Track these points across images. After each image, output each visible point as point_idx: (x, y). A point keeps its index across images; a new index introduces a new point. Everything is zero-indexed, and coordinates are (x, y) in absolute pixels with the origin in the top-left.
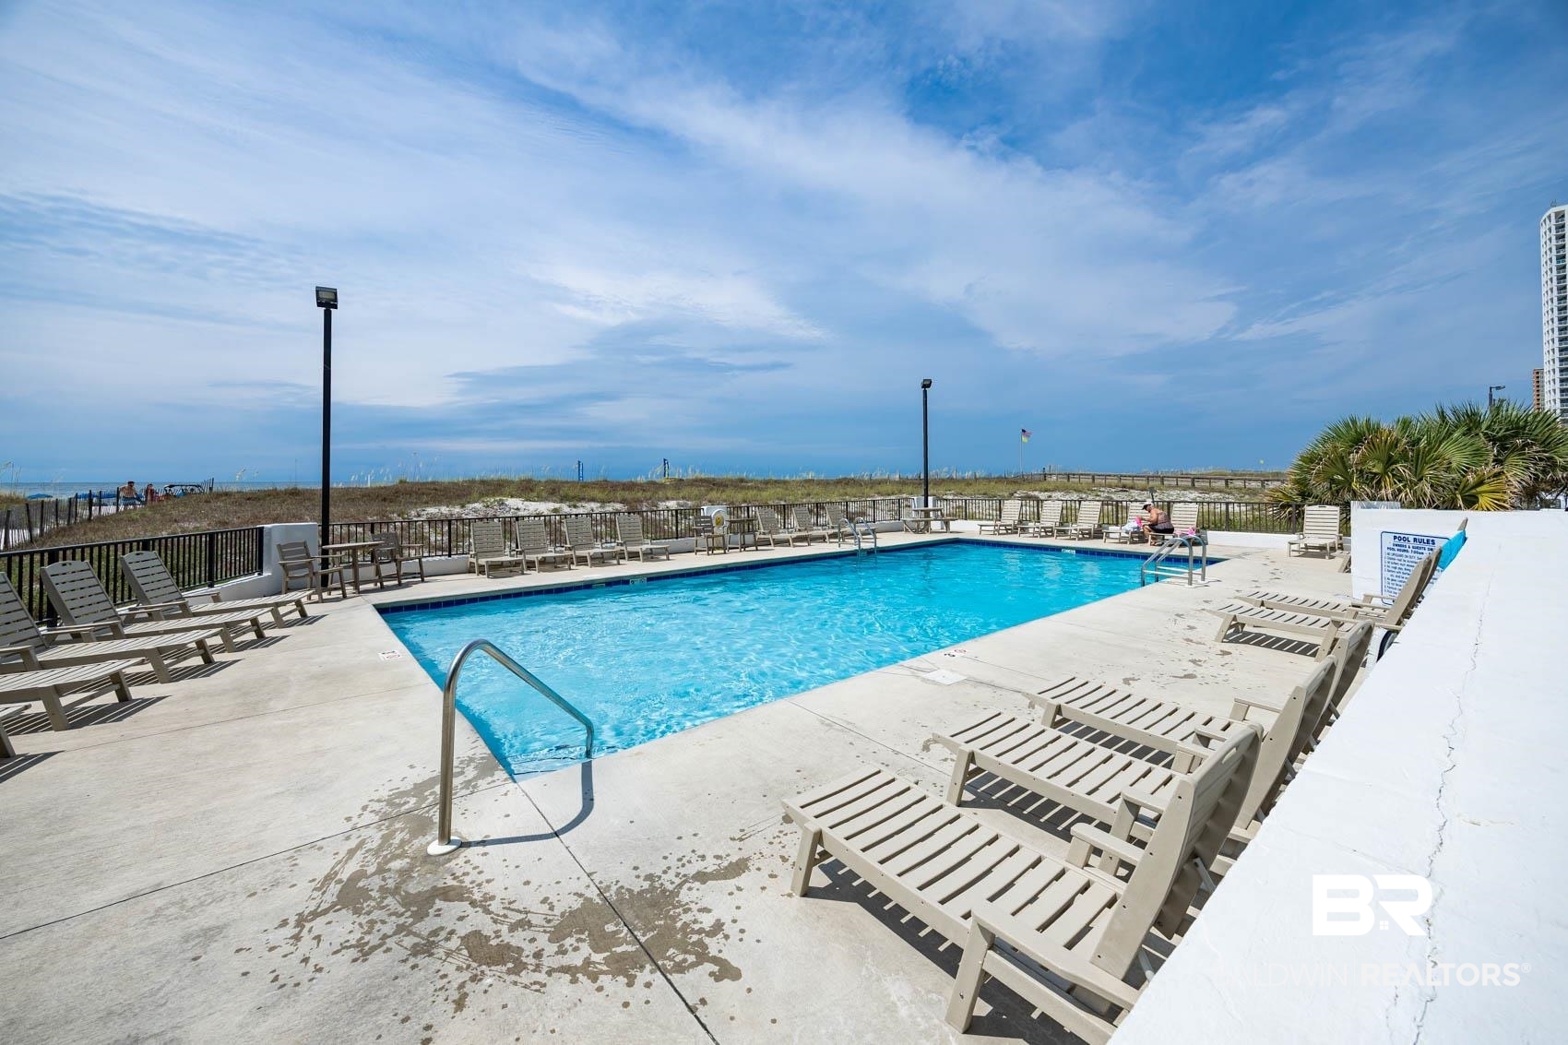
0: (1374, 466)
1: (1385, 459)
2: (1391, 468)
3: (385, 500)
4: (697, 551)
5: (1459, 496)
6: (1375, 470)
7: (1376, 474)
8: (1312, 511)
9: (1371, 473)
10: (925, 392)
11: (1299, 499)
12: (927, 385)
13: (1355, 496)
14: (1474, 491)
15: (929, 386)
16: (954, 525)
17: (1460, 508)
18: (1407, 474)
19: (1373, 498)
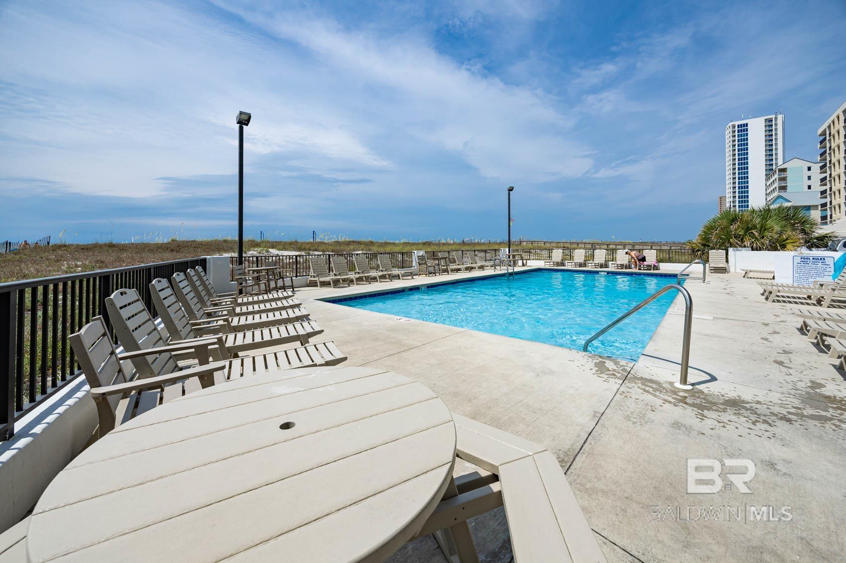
0: (740, 231)
1: (746, 228)
2: (749, 232)
3: (172, 250)
4: (420, 275)
5: (778, 245)
6: (740, 233)
7: (741, 235)
8: (712, 253)
9: (739, 235)
10: (509, 193)
11: (702, 247)
12: (511, 189)
13: (731, 245)
14: (784, 242)
15: (511, 190)
16: (529, 263)
17: (779, 250)
18: (756, 234)
19: (741, 246)
